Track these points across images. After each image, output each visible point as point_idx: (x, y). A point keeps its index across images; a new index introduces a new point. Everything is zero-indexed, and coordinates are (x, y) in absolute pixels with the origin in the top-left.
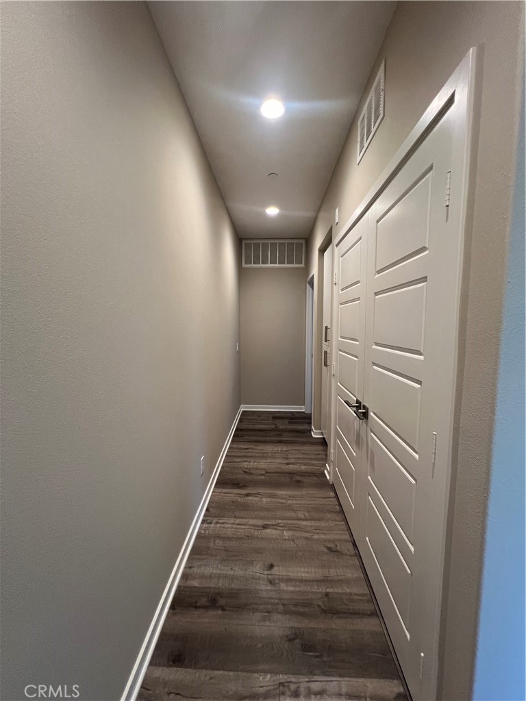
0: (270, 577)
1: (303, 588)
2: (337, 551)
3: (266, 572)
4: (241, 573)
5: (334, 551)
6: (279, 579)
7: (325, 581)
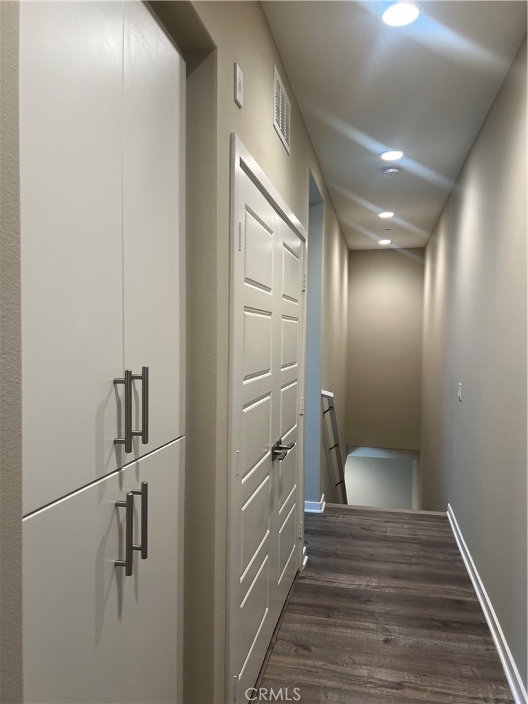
0: (388, 634)
1: (352, 623)
2: (298, 645)
3: (393, 637)
4: (423, 640)
5: (300, 645)
6: (378, 631)
7: (325, 625)
